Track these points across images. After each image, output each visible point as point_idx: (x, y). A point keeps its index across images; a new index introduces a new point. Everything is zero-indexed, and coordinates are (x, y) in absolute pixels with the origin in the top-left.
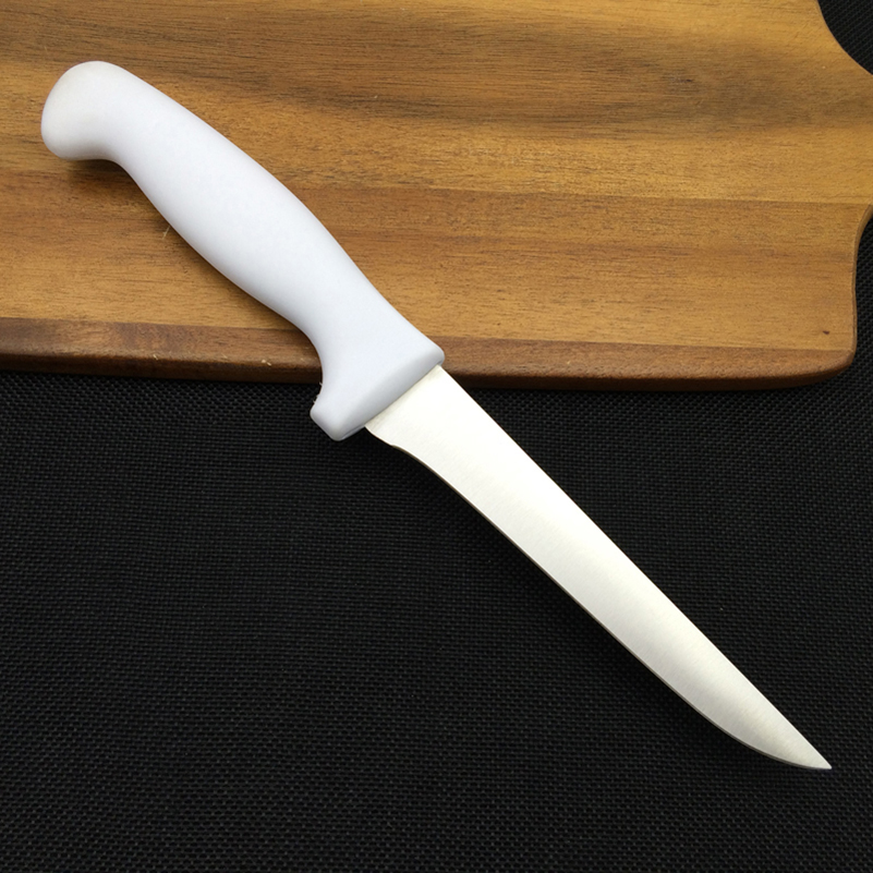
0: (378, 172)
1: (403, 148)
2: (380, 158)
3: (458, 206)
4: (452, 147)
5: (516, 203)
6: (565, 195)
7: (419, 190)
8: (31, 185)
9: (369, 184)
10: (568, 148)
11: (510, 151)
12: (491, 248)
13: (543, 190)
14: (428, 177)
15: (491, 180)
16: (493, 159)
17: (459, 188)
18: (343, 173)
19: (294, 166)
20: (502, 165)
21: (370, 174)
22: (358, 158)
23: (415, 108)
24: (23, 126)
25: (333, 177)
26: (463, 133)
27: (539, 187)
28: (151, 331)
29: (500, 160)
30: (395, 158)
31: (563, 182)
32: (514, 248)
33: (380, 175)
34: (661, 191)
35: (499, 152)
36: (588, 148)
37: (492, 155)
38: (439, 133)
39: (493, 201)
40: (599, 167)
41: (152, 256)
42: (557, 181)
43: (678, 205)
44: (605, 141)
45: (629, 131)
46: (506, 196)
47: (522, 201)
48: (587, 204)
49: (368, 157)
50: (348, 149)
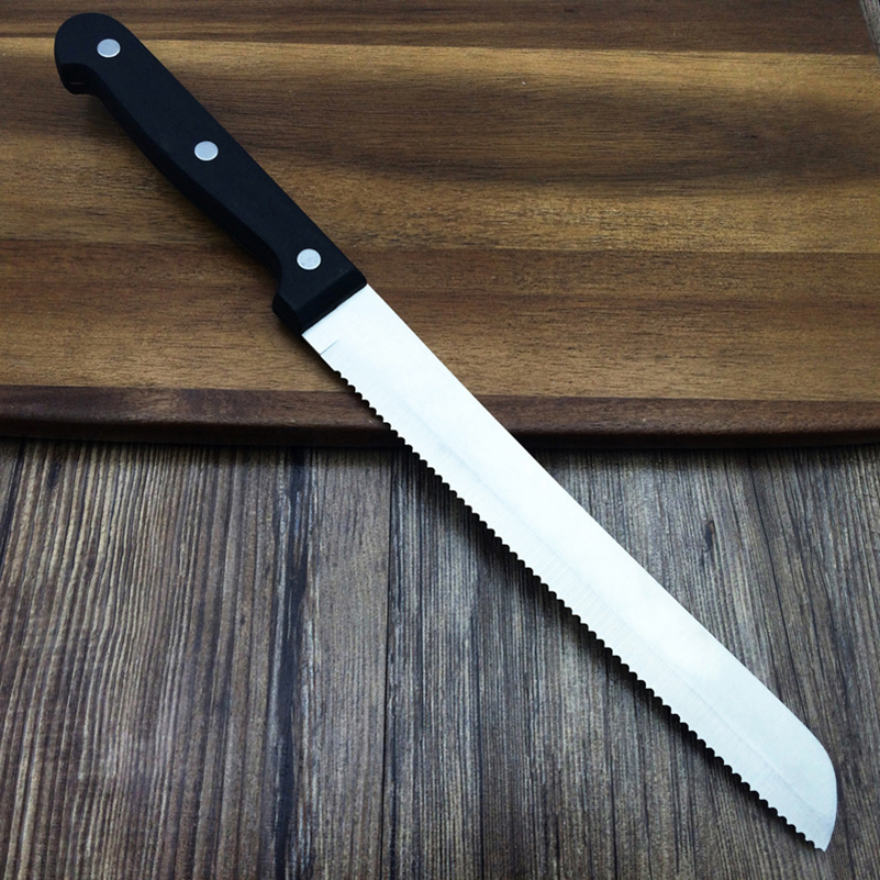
0: (443, 234)
1: (468, 209)
2: (444, 221)
3: (524, 266)
4: (517, 208)
5: (583, 261)
6: (632, 251)
7: (484, 250)
8: (98, 256)
9: (434, 246)
10: (633, 206)
11: (575, 210)
12: (560, 306)
13: (610, 247)
14: (493, 237)
15: (557, 239)
16: (558, 218)
17: (525, 248)
18: (408, 236)
19: (359, 231)
20: (568, 223)
21: (434, 236)
22: (422, 221)
23: (479, 171)
24: (90, 199)
25: (398, 240)
26: (528, 194)
27: (607, 245)
28: (218, 396)
29: (565, 220)
30: (459, 220)
31: (630, 239)
32: (582, 305)
33: (445, 237)
34: (732, 245)
35: (565, 211)
36: (654, 205)
37: (557, 215)
38: (502, 194)
39: (560, 259)
40: (667, 223)
41: (218, 323)
42: (623, 238)
43: (748, 258)
44: (671, 197)
45: (695, 188)
46: (573, 254)
47: (590, 259)
48: (657, 259)
49: (432, 220)
50: (412, 213)
